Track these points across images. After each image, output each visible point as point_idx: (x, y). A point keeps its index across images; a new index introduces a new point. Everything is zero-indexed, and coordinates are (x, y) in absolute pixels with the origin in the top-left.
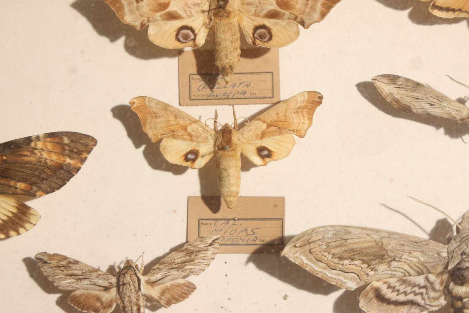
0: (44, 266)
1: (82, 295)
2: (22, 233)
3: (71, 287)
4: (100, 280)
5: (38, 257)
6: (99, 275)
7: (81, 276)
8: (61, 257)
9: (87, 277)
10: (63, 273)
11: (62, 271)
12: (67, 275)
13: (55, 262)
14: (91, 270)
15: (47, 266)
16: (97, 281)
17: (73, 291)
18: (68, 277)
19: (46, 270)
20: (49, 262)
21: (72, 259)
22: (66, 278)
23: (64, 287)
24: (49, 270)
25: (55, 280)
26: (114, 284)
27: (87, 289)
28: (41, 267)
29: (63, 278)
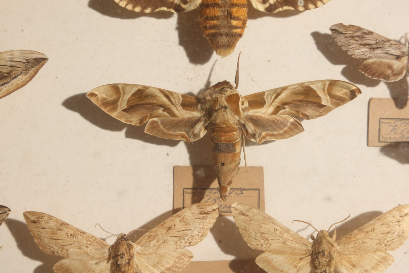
0: (339, 36)
1: (374, 63)
2: (319, 7)
3: (364, 55)
4: (392, 50)
5: (333, 29)
6: (392, 44)
7: (374, 46)
8: (356, 28)
9: (381, 47)
10: (358, 42)
11: (356, 41)
12: (361, 45)
13: (350, 33)
14: (384, 40)
15: (342, 36)
16: (390, 50)
17: (366, 59)
18: (362, 46)
19: (340, 40)
20: (344, 32)
21: (367, 30)
22: (360, 48)
23: (357, 56)
24: (343, 40)
25: (349, 50)
26: (406, 53)
27: (379, 58)
28: (336, 37)
29: (357, 48)
